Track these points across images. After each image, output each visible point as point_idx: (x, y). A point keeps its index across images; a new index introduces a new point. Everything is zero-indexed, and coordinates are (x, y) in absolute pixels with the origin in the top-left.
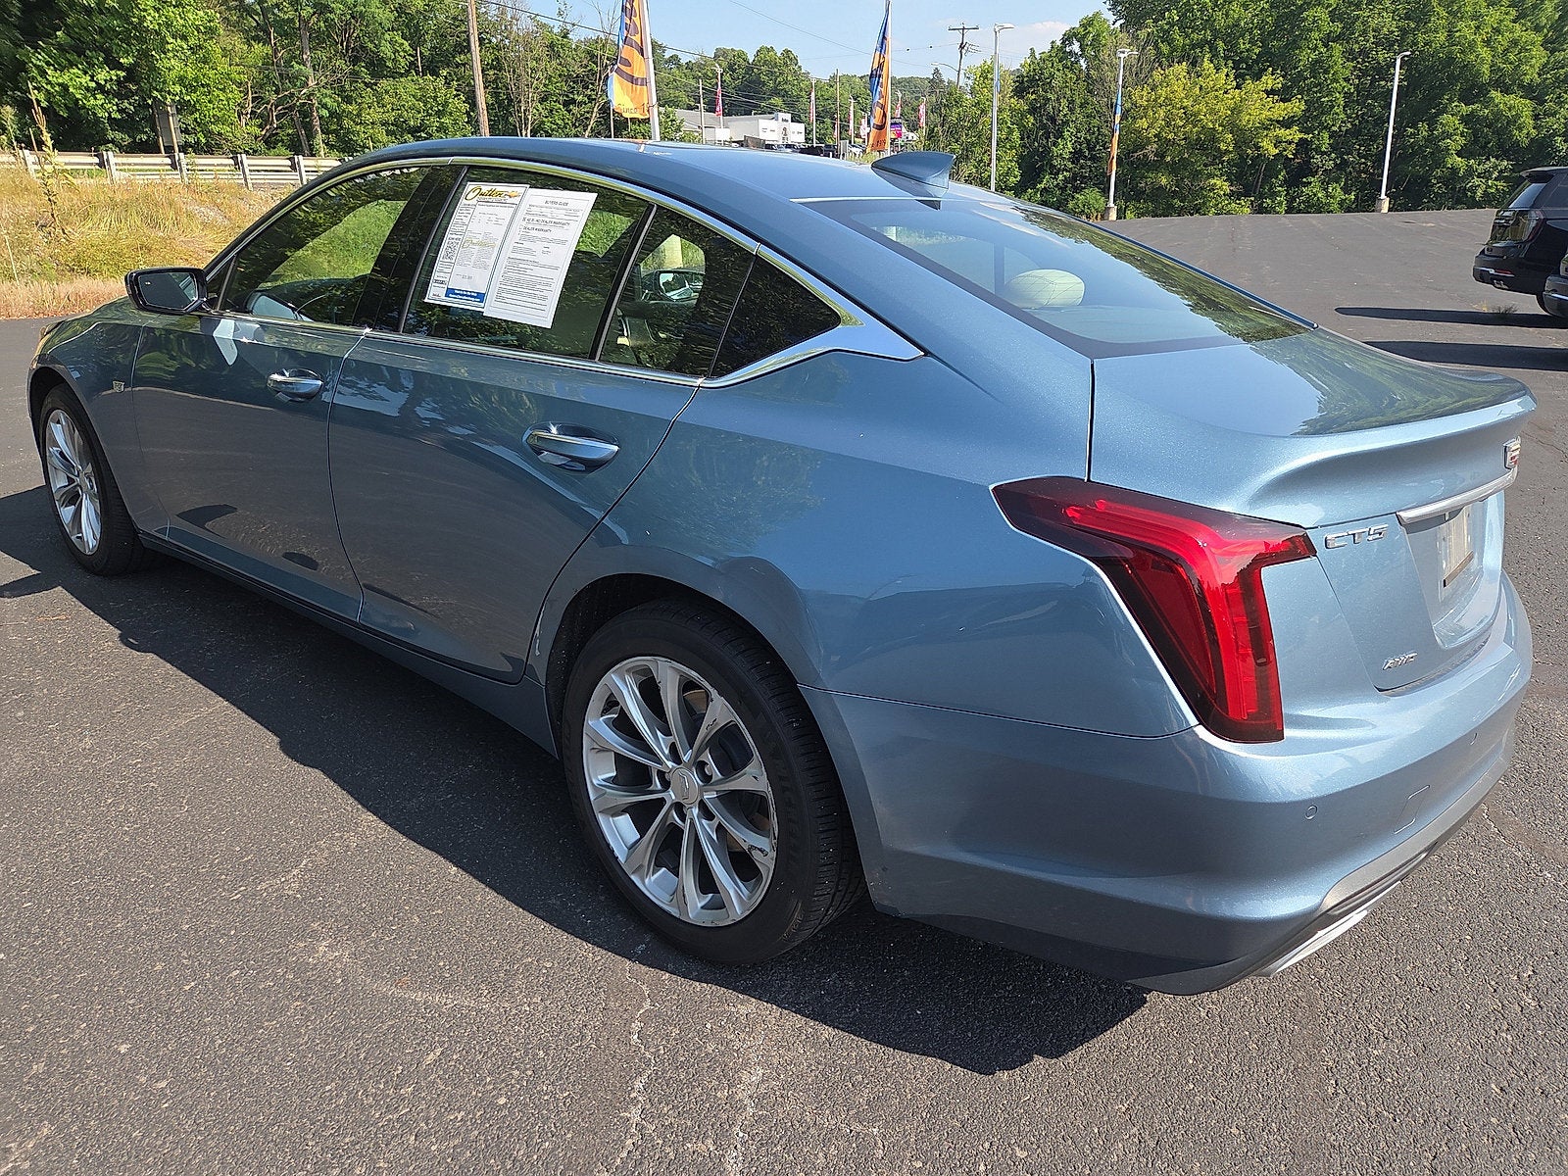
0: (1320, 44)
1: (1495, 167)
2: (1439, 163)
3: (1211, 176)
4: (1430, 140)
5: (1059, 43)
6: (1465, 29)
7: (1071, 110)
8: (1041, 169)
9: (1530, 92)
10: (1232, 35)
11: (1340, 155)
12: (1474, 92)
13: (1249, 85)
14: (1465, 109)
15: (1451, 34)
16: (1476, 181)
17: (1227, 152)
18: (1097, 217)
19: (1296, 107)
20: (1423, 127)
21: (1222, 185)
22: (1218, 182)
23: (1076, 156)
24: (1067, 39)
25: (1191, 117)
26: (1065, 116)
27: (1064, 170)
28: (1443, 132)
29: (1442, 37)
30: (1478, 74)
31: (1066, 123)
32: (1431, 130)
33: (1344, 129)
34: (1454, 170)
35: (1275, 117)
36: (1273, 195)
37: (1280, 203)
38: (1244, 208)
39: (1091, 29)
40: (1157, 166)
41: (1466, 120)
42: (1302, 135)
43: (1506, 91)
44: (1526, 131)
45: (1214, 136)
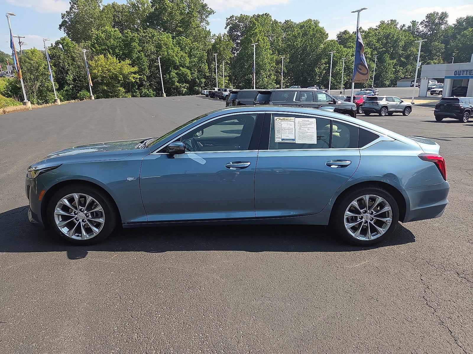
0: (138, 53)
1: (186, 86)
2: (174, 84)
3: (118, 87)
4: (170, 78)
5: (54, 44)
6: (170, 51)
7: (69, 66)
8: (63, 84)
9: (188, 68)
10: (113, 48)
11: (150, 82)
12: (176, 68)
13: (122, 62)
14: (176, 71)
15: (168, 53)
16: (183, 89)
17: (121, 80)
18: (88, 98)
19: (136, 69)
20: (168, 75)
21: (122, 89)
22: (121, 89)
23: (74, 80)
24: (57, 43)
25: (109, 70)
26: (67, 67)
27: (71, 84)
28: (172, 77)
29: (166, 53)
30: (176, 63)
31: (69, 70)
32: (170, 76)
33: (149, 75)
34: (177, 86)
35: (132, 71)
36: (136, 92)
37: (138, 94)
38: (129, 95)
39: (65, 41)
40: (102, 83)
41: (176, 74)
42: (140, 76)
43: (183, 67)
44: (190, 77)
45: (116, 76)
